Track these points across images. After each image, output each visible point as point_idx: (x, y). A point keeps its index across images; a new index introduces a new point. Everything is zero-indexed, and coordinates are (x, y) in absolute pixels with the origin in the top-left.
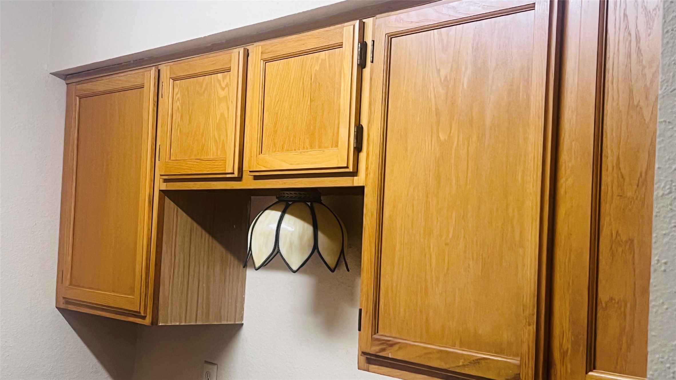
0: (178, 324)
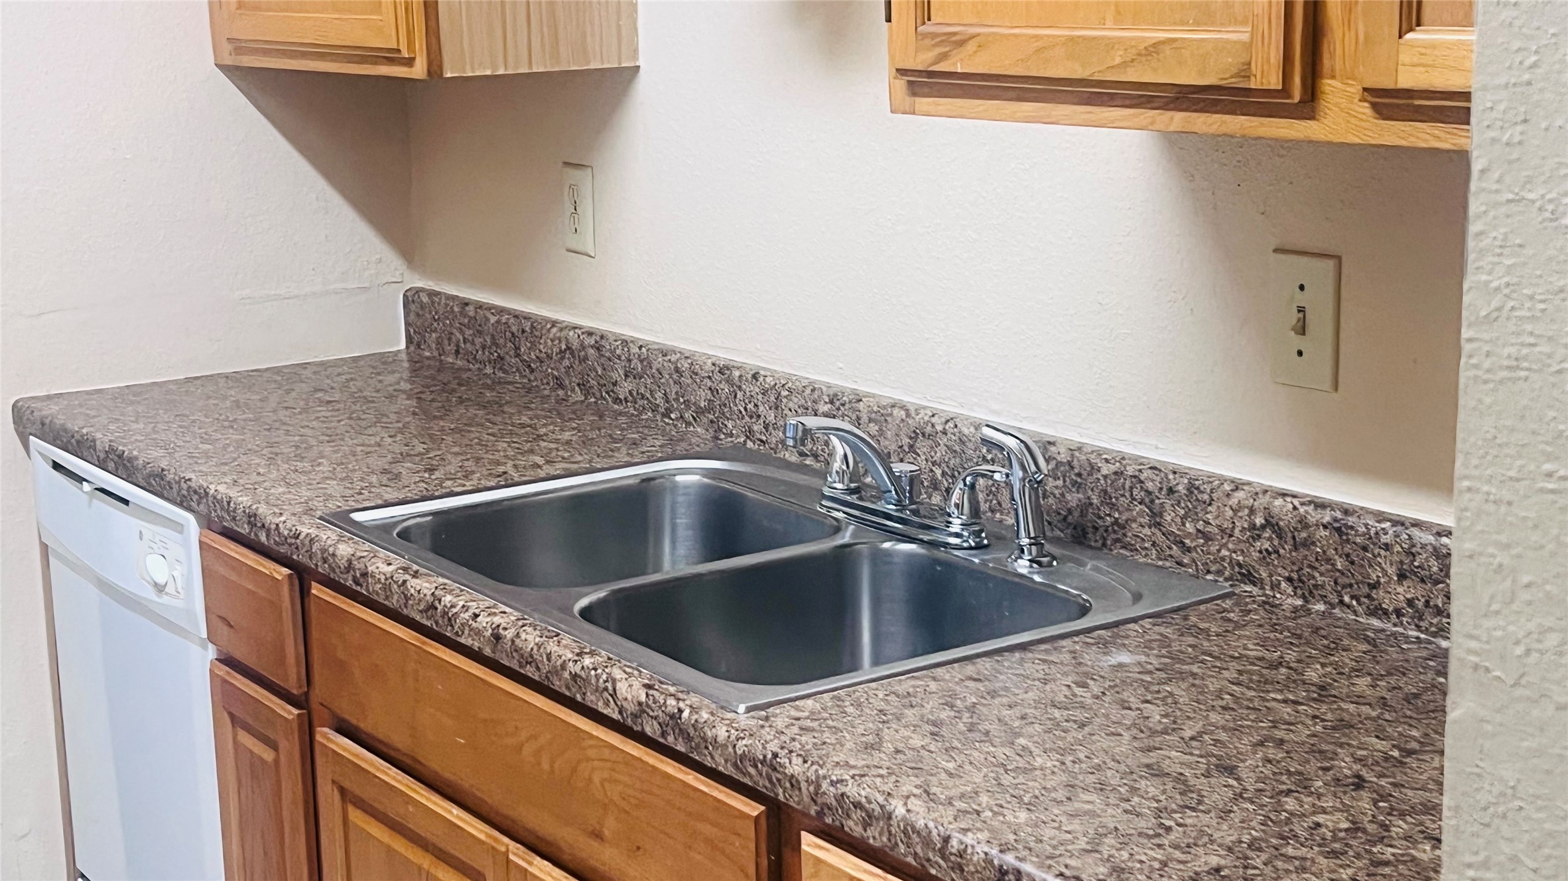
0: (488, 72)
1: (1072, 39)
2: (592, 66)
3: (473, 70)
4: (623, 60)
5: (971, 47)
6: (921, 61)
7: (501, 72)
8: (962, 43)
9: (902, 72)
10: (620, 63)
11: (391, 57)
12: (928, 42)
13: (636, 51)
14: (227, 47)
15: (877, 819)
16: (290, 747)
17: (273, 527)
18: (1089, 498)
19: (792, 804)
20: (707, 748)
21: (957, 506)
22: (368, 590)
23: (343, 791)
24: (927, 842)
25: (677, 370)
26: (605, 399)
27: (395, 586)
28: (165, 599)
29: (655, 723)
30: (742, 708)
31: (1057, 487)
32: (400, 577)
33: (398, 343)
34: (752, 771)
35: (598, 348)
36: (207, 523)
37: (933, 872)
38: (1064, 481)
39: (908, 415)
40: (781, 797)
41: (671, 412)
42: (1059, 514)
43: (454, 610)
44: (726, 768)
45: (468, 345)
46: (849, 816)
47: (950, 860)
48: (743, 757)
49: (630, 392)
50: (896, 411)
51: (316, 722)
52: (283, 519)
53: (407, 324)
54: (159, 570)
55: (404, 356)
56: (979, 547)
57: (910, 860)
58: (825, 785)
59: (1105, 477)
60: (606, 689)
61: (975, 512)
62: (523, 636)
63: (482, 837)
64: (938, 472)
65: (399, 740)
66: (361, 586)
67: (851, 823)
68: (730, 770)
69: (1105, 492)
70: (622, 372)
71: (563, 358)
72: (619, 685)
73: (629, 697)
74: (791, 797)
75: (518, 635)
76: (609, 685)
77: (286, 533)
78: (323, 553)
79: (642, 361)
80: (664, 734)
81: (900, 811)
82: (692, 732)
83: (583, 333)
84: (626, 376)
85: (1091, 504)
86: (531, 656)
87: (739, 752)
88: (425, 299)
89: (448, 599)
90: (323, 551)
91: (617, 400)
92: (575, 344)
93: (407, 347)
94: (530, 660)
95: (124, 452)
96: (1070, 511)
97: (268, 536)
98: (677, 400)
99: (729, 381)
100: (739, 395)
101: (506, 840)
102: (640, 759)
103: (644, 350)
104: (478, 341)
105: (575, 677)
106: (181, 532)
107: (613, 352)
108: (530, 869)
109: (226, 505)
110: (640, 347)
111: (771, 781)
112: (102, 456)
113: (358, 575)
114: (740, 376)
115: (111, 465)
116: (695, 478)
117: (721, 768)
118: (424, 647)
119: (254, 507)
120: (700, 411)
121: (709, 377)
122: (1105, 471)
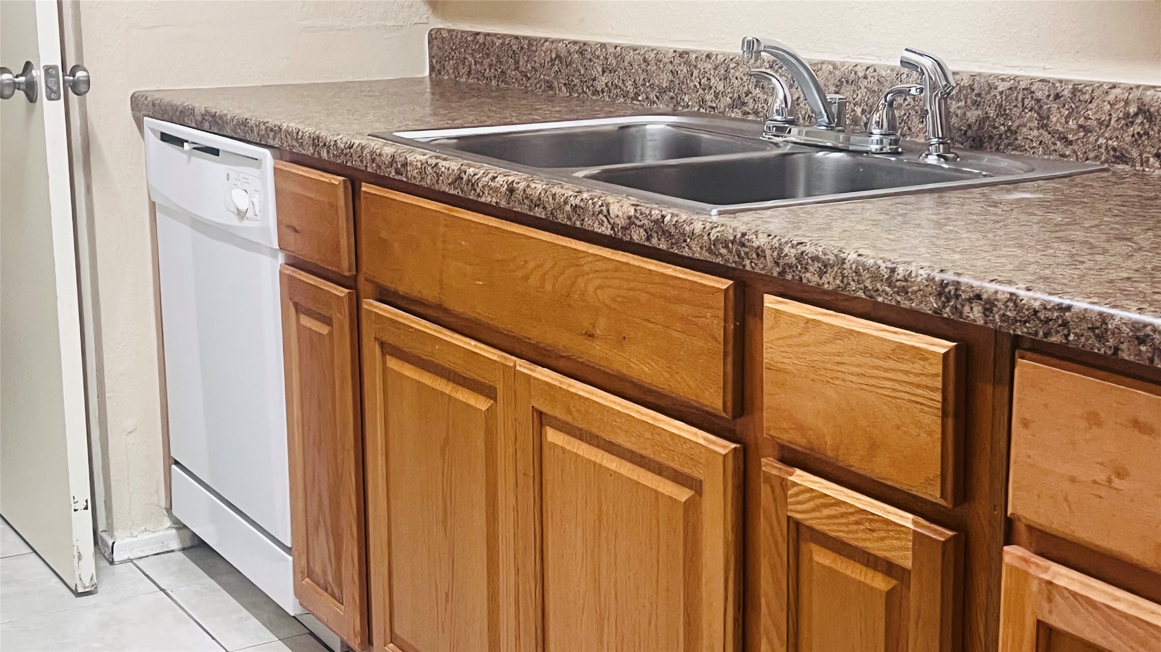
15: (832, 267)
16: (342, 318)
17: (333, 143)
19: (757, 270)
20: (685, 241)
21: (878, 123)
22: (407, 177)
23: (382, 344)
24: (876, 276)
27: (429, 168)
28: (246, 223)
29: (642, 230)
30: (714, 212)
31: (959, 108)
32: (433, 161)
33: (423, 71)
34: (723, 251)
35: (581, 53)
36: (279, 152)
37: (880, 299)
39: (834, 68)
40: (748, 268)
41: (639, 95)
43: (477, 177)
44: (700, 254)
45: (478, 66)
46: (807, 269)
47: (895, 286)
48: (717, 240)
49: (606, 84)
51: (362, 294)
52: (340, 137)
53: (431, 57)
54: (241, 201)
55: (428, 82)
56: (895, 153)
57: (861, 294)
58: (786, 250)
60: (601, 212)
61: (892, 127)
62: (533, 186)
63: (495, 358)
65: (429, 293)
66: (402, 174)
67: (808, 275)
68: (706, 256)
69: (1000, 106)
70: (600, 69)
71: (553, 65)
72: (611, 207)
73: (620, 214)
74: (756, 264)
75: (528, 186)
76: (604, 208)
77: (342, 146)
78: (371, 156)
79: (616, 57)
80: (648, 239)
81: (853, 256)
82: (673, 230)
83: (569, 43)
84: (604, 72)
85: (988, 117)
86: (540, 199)
87: (713, 238)
88: (445, 34)
89: (471, 171)
90: (372, 153)
91: (596, 92)
92: (563, 53)
93: (430, 75)
94: (538, 203)
95: (216, 113)
96: (969, 126)
97: (328, 152)
98: (643, 85)
99: (688, 63)
100: (696, 73)
101: (513, 358)
102: (628, 264)
103: (618, 48)
104: (486, 62)
105: (575, 208)
106: (259, 167)
107: (593, 53)
108: (534, 374)
109: (296, 136)
110: (616, 47)
111: (739, 255)
112: (199, 118)
113: (399, 166)
114: (696, 58)
115: (206, 125)
117: (697, 256)
118: (451, 213)
119: (318, 132)
120: (663, 91)
122: (1000, 89)
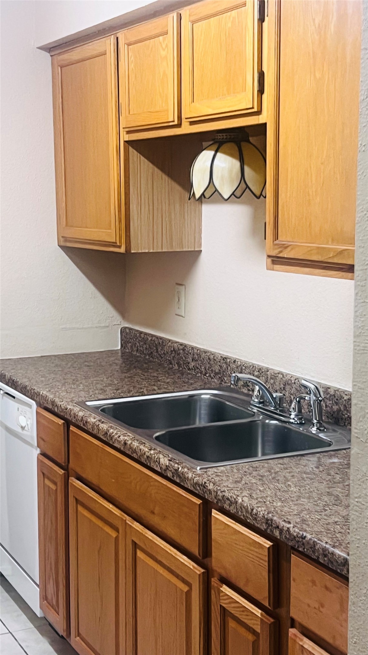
0: (147, 251)
1: (318, 248)
2: (184, 250)
3: (141, 250)
4: (196, 248)
5: (289, 249)
6: (274, 253)
7: (151, 251)
8: (286, 248)
9: (269, 256)
10: (195, 249)
11: (114, 245)
12: (276, 247)
13: (201, 245)
14: (62, 239)
15: (233, 503)
16: (60, 484)
17: (59, 406)
18: (340, 408)
19: (209, 499)
20: (185, 481)
21: (293, 408)
22: (87, 428)
23: (76, 500)
24: (247, 511)
25: (209, 359)
26: (185, 369)
27: (96, 426)
28: (24, 432)
29: (171, 473)
30: (198, 468)
31: (330, 404)
32: (97, 423)
33: (118, 346)
34: (198, 488)
35: (184, 350)
36: (39, 405)
37: (248, 521)
38: (332, 402)
39: (283, 376)
40: (206, 497)
41: (207, 374)
42: (331, 413)
43: (113, 435)
44: (191, 487)
45: (141, 348)
46: (225, 503)
47: (253, 517)
48: (196, 483)
49: (194, 366)
50: (279, 375)
51: (70, 475)
52: (63, 403)
53: (122, 340)
54: (23, 421)
55: (120, 352)
56: (301, 424)
57: (242, 517)
58: (219, 493)
59: (345, 400)
60: (157, 461)
61: (300, 411)
62: (133, 443)
63: (119, 515)
64: (292, 397)
65: (94, 480)
66: (85, 426)
67: (226, 505)
68: (192, 489)
69: (345, 406)
70: (191, 359)
71: (172, 353)
72: (161, 460)
73: (163, 464)
74: (209, 497)
75: (132, 443)
76: (158, 460)
77: (63, 408)
78: (74, 415)
79: (197, 355)
80: (173, 476)
81: (240, 501)
82: (181, 475)
83: (179, 345)
84: (192, 360)
85: (341, 410)
86: (135, 450)
87: (195, 482)
88: (128, 331)
89: (111, 431)
90: (74, 414)
91: (189, 369)
92: (176, 348)
93: (121, 348)
94: (135, 451)
95: (14, 380)
96: (334, 412)
97: (58, 409)
98: (209, 369)
99: (226, 363)
100: (229, 368)
101: (126, 516)
102: (166, 486)
103: (199, 351)
104: (145, 346)
105: (148, 457)
106: (31, 408)
107: (188, 352)
108: (133, 525)
109: (45, 398)
110: (198, 350)
111: (203, 491)
112: (7, 381)
113: (84, 422)
114: (230, 361)
115: (10, 384)
116: (208, 396)
117: (189, 488)
118: (104, 448)
119: (54, 399)
120: (216, 374)
121: (219, 362)
122: (345, 398)
